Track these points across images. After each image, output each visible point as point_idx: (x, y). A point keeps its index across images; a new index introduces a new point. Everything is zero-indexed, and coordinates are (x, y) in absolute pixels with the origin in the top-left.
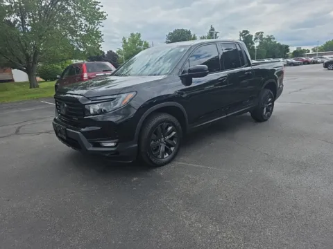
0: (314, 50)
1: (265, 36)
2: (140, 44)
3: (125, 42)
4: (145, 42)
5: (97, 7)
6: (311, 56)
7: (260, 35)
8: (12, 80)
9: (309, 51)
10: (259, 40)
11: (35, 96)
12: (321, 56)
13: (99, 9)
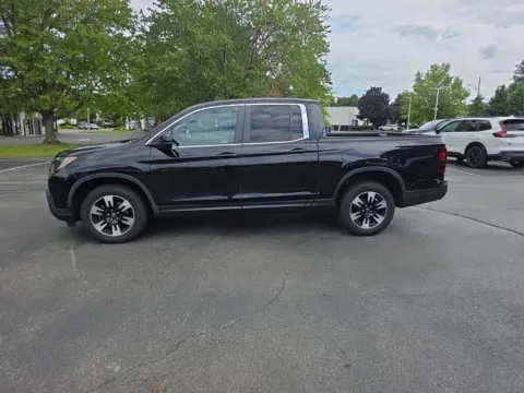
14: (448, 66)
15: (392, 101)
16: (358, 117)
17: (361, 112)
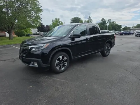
0: (132, 27)
1: (111, 21)
2: (59, 23)
3: (53, 22)
4: (61, 22)
5: (39, 7)
6: (131, 30)
7: (109, 21)
8: (5, 36)
9: (130, 28)
10: (109, 23)
11: (9, 43)
12: (135, 30)
13: (40, 7)
14: (59, 19)
15: (45, 26)
16: (37, 31)
17: (38, 30)
